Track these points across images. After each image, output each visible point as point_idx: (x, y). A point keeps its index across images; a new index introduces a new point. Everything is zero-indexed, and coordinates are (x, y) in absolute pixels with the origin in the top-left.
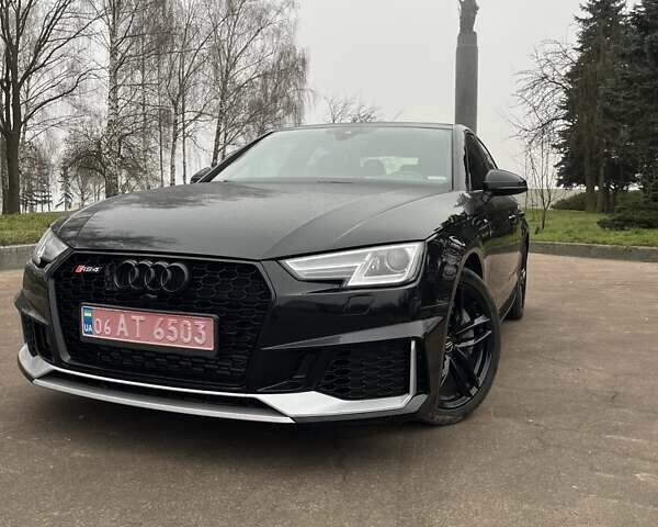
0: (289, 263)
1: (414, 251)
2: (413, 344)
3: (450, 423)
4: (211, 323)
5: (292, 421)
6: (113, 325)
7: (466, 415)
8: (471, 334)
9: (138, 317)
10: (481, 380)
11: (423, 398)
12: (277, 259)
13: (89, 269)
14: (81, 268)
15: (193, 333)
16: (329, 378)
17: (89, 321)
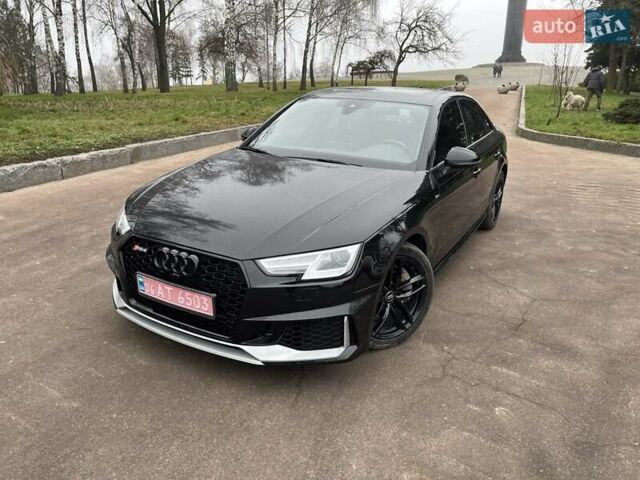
0: (262, 261)
1: (353, 251)
2: (346, 318)
3: (388, 348)
4: (210, 300)
5: (261, 364)
6: (156, 289)
7: (401, 341)
8: (411, 287)
9: (169, 288)
10: (415, 318)
11: (355, 348)
12: (253, 260)
13: (141, 249)
14: (137, 247)
15: (201, 304)
16: (288, 337)
17: (142, 284)
